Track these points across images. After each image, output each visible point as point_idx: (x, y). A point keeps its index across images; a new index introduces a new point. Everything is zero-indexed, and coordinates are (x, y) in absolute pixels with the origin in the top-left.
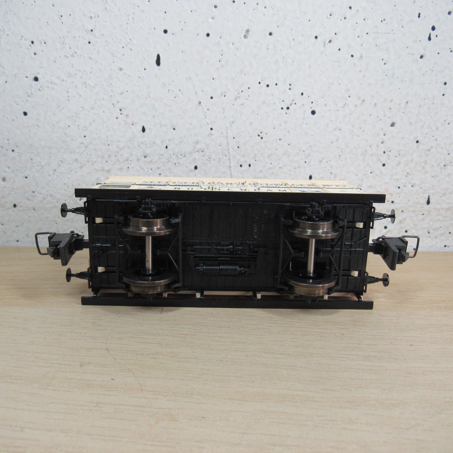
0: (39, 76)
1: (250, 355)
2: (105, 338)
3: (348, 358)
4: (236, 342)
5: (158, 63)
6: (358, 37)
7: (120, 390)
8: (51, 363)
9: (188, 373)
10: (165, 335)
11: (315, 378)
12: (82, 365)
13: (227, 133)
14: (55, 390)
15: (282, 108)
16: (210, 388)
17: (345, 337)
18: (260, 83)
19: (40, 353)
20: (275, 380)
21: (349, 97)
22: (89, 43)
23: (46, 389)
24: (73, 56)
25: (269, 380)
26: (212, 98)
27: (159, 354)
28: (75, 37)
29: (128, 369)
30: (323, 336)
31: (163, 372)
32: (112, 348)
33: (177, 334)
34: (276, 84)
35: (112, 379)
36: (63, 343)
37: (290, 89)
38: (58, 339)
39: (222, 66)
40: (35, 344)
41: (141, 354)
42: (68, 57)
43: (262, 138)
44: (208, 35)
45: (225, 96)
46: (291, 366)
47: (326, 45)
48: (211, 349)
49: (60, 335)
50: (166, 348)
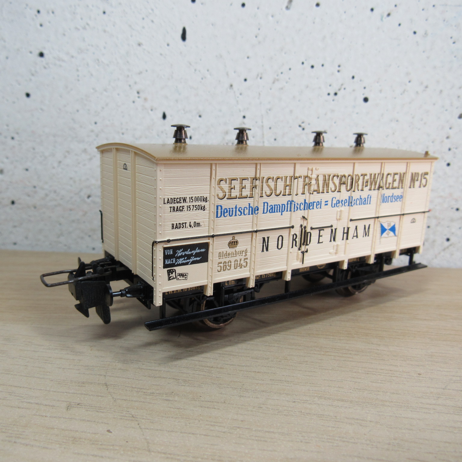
0: (45, 52)
1: (300, 401)
2: (104, 368)
3: (434, 409)
4: (278, 380)
5: (184, 37)
6: (423, 10)
7: (117, 448)
8: (29, 403)
9: (214, 425)
10: (184, 367)
11: (395, 439)
12: (69, 408)
13: (262, 122)
14: (27, 445)
15: (329, 94)
16: (247, 451)
17: (423, 377)
18: (303, 63)
19: (16, 387)
20: (337, 440)
21: (410, 82)
22: (104, 13)
23: (15, 442)
24: (84, 28)
25: (330, 441)
26: (245, 80)
27: (175, 394)
28: (88, 6)
29: (131, 416)
30: (393, 375)
31: (179, 422)
32: (113, 383)
33: (200, 366)
34: (323, 65)
35: (109, 431)
36: (48, 374)
37: (339, 71)
38: (43, 368)
39: (259, 43)
40: (12, 373)
41: (151, 393)
42: (78, 29)
43: (303, 129)
44: (243, 5)
45: (261, 78)
46: (357, 419)
47: (384, 19)
48: (244, 390)
49: (46, 362)
50: (184, 386)
